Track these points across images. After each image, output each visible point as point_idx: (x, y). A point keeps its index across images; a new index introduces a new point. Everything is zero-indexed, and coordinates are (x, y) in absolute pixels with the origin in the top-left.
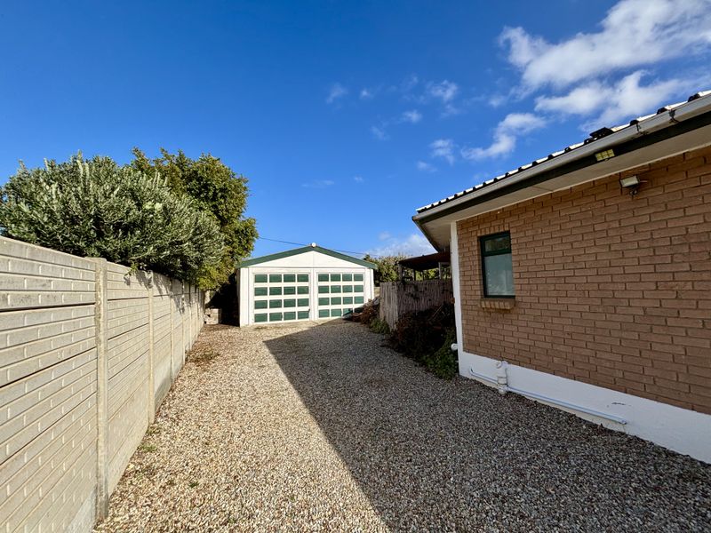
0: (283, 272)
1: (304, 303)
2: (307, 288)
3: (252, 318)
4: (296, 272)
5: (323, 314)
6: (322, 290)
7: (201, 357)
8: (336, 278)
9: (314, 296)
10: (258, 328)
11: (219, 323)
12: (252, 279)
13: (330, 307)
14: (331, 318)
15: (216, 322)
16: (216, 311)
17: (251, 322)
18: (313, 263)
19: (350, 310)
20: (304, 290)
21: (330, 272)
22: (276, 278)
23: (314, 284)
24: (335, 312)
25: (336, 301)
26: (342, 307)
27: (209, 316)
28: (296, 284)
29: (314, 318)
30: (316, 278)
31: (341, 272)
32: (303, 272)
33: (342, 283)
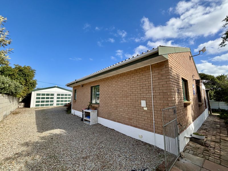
0: (46, 93)
1: (52, 101)
2: (53, 97)
3: (35, 105)
4: (50, 93)
5: (57, 104)
6: (58, 98)
7: (15, 113)
8: (62, 95)
9: (55, 100)
10: (36, 108)
11: (24, 107)
12: (36, 94)
13: (60, 103)
14: (60, 106)
15: (23, 107)
16: (23, 104)
17: (34, 106)
18: (56, 91)
19: (66, 104)
20: (52, 98)
21: (61, 93)
22: (44, 95)
23: (55, 96)
24: (61, 104)
25: (62, 101)
26: (64, 103)
27: (20, 105)
28: (50, 96)
29: (55, 105)
30: (56, 95)
31: (64, 93)
32: (52, 93)
33: (64, 96)
